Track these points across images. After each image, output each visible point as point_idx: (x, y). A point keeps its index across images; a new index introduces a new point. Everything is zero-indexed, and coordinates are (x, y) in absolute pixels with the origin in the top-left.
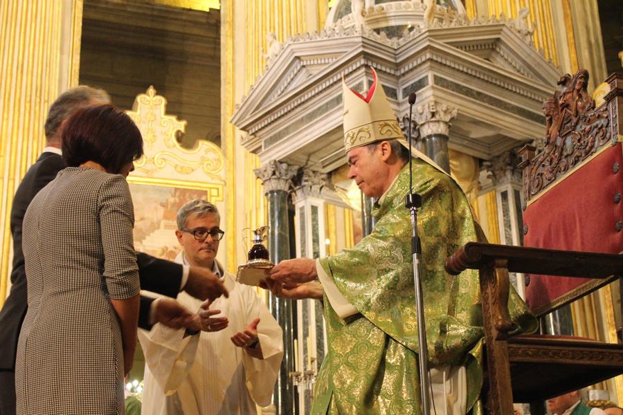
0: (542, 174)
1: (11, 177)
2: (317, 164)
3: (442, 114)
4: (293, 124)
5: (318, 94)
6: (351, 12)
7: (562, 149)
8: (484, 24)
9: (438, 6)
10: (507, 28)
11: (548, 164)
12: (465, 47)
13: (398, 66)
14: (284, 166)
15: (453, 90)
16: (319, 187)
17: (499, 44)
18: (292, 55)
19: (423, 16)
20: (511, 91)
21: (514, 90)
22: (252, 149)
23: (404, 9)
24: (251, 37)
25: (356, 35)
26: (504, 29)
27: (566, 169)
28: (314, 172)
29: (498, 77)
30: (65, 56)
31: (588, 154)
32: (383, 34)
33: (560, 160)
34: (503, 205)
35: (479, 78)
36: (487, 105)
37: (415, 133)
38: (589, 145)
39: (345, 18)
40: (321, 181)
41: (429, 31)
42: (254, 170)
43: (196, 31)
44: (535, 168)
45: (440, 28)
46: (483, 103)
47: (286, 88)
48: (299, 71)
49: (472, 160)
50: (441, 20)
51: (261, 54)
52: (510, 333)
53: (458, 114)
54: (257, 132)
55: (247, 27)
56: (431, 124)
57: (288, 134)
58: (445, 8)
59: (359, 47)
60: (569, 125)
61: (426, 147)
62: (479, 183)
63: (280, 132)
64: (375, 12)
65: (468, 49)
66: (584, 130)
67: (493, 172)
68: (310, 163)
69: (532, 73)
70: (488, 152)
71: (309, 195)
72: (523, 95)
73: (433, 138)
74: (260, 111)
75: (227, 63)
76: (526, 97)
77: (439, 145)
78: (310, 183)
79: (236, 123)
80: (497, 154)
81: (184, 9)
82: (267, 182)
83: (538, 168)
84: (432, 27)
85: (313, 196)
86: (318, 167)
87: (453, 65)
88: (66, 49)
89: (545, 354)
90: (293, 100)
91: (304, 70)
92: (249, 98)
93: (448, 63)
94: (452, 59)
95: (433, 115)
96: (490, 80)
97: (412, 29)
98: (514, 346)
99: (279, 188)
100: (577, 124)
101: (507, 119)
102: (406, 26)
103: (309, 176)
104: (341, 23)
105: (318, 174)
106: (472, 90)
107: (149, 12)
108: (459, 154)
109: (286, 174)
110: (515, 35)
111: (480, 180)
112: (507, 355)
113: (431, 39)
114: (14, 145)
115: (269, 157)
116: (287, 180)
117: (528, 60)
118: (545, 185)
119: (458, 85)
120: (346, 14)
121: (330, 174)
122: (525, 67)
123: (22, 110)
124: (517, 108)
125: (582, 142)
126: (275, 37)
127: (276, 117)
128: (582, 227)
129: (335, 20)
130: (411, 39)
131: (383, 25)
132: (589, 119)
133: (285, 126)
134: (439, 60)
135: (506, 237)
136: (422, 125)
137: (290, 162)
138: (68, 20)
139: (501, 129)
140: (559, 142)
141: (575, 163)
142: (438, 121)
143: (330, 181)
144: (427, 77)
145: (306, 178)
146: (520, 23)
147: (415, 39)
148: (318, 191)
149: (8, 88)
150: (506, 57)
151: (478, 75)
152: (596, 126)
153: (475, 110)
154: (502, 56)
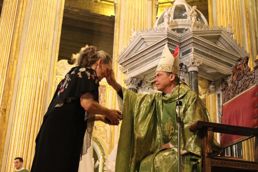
0: (229, 94)
1: (33, 76)
2: (148, 79)
3: (196, 63)
4: (139, 63)
5: (149, 53)
6: (164, 22)
7: (237, 85)
8: (215, 30)
9: (197, 22)
10: (223, 31)
11: (232, 90)
12: (207, 38)
13: (180, 44)
14: (135, 79)
15: (201, 54)
16: (148, 88)
17: (220, 37)
18: (140, 38)
19: (191, 25)
20: (224, 55)
21: (225, 55)
22: (123, 72)
23: (184, 22)
24: (126, 28)
25: (165, 31)
26: (222, 32)
27: (238, 93)
28: (146, 82)
29: (219, 50)
30: (55, 32)
31: (247, 88)
32: (175, 31)
33: (236, 89)
34: (218, 99)
35: (211, 50)
36: (214, 60)
37: (186, 70)
38: (247, 85)
39: (161, 24)
40: (149, 86)
41: (193, 31)
42: (124, 80)
43: (106, 24)
44: (227, 91)
45: (197, 30)
46: (212, 60)
47: (137, 50)
48: (143, 44)
49: (207, 81)
50: (198, 27)
51: (129, 36)
52: (212, 155)
53: (202, 63)
54: (125, 66)
55: (125, 24)
56: (192, 67)
57: (137, 67)
58: (200, 22)
59: (166, 36)
60: (240, 76)
61: (189, 75)
62: (209, 90)
63: (134, 66)
64: (173, 23)
65: (208, 39)
66: (246, 79)
67: (215, 86)
68: (145, 79)
69: (232, 49)
70: (213, 78)
71: (144, 91)
72: (228, 57)
73: (192, 72)
74: (127, 58)
75: (116, 37)
76: (229, 58)
77: (194, 75)
78: (144, 86)
79: (118, 62)
80: (217, 79)
81: (101, 15)
82: (128, 85)
83: (228, 91)
84: (194, 30)
85: (145, 91)
86: (148, 80)
87: (201, 45)
88: (56, 29)
89: (225, 164)
90: (140, 54)
91: (145, 43)
92: (124, 52)
93: (200, 44)
94: (201, 42)
95: (193, 63)
96: (216, 51)
97: (186, 30)
98: (213, 160)
99: (133, 88)
100: (243, 76)
101: (221, 66)
102: (185, 28)
103: (145, 84)
104: (160, 26)
105: (148, 83)
106: (208, 54)
107: (88, 16)
108: (202, 79)
109: (136, 82)
110: (226, 34)
111: (210, 89)
112: (210, 163)
113: (194, 34)
114: (34, 65)
115: (130, 76)
116: (136, 85)
117: (231, 44)
118: (230, 98)
119: (203, 52)
120: (162, 23)
121: (152, 83)
122: (230, 47)
123: (38, 51)
124: (225, 62)
125: (245, 83)
126: (135, 30)
127: (133, 60)
128: (243, 116)
129: (158, 25)
130: (186, 34)
131: (176, 28)
132: (248, 75)
133: (136, 64)
134: (196, 42)
135: (219, 111)
136: (189, 67)
137: (137, 78)
138: (57, 18)
139: (219, 70)
140: (236, 82)
141: (242, 91)
142: (195, 66)
143: (152, 86)
144: (191, 49)
145: (143, 84)
146: (229, 30)
147: (187, 34)
148: (148, 89)
149: (33, 42)
150: (222, 42)
151: (211, 49)
152: (250, 78)
153: (210, 63)
154: (221, 42)
